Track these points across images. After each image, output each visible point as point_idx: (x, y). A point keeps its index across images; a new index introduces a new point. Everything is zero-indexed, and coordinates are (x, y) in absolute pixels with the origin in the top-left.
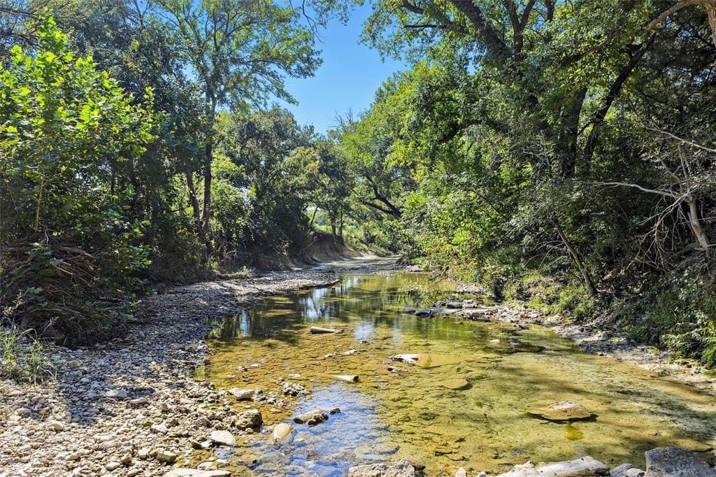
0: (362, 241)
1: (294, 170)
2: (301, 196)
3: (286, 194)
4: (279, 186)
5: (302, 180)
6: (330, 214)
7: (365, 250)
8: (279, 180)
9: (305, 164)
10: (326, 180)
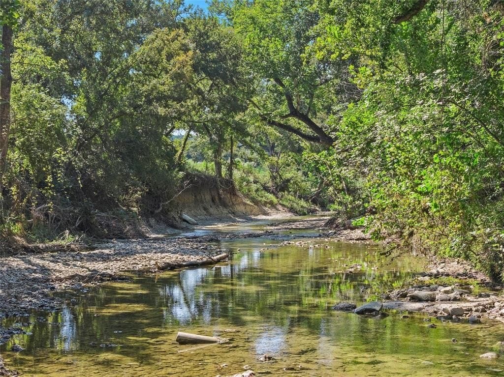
0: (266, 189)
1: (152, 67)
2: (161, 111)
3: (136, 107)
4: (125, 93)
5: (164, 83)
6: (212, 142)
7: (271, 203)
8: (125, 84)
9: (170, 57)
10: (204, 84)
